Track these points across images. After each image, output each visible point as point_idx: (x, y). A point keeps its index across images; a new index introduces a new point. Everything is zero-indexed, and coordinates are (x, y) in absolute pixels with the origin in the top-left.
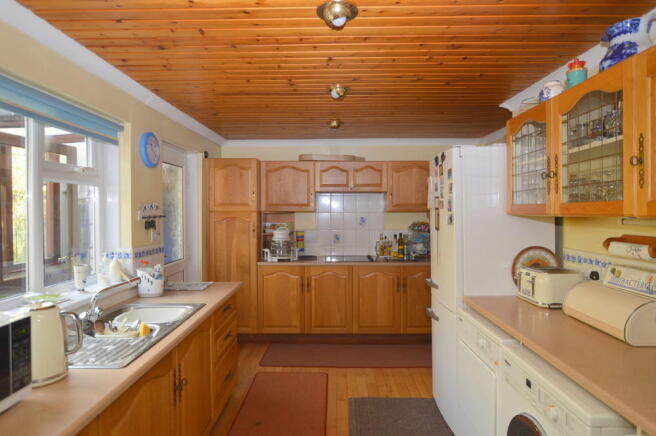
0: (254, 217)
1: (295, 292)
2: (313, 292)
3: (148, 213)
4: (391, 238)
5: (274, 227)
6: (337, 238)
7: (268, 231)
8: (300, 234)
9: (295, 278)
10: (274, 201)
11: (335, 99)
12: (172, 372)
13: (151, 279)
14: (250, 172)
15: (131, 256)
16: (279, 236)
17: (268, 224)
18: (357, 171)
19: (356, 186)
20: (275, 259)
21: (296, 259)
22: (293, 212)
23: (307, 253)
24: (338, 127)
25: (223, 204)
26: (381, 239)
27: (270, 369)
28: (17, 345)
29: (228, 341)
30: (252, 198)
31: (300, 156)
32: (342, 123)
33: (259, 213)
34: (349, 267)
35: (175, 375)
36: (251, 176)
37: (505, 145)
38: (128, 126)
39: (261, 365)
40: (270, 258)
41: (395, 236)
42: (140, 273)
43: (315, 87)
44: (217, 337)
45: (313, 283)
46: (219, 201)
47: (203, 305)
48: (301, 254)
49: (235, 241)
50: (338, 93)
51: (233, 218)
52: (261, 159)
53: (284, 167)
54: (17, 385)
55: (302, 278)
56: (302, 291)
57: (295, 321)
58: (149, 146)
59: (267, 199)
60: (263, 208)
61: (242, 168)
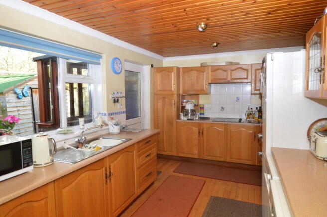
0: (176, 96)
1: (196, 136)
2: (205, 137)
3: (116, 95)
4: (254, 109)
5: (187, 102)
6: (223, 108)
7: (184, 104)
8: (202, 106)
9: (196, 130)
10: (187, 88)
11: (201, 32)
12: (104, 169)
13: (114, 126)
14: (173, 73)
15: (107, 115)
16: (189, 107)
17: (185, 100)
18: (233, 70)
19: (232, 79)
20: (186, 119)
21: (197, 119)
22: (199, 94)
23: (205, 116)
24: (217, 46)
25: (160, 90)
26: (249, 109)
27: (178, 174)
28: (25, 150)
29: (148, 158)
30: (174, 87)
31: (201, 64)
32: (220, 44)
33: (179, 95)
34: (226, 124)
35: (106, 170)
36: (173, 75)
37: (305, 50)
38: (104, 56)
39: (174, 172)
40: (183, 118)
41: (257, 108)
42: (109, 123)
43: (187, 26)
44: (139, 156)
45: (205, 133)
46: (158, 88)
47: (130, 140)
48: (202, 116)
49: (166, 110)
50: (202, 28)
51: (165, 98)
52: (180, 66)
53: (192, 70)
54: (26, 165)
55: (199, 130)
56: (199, 136)
57: (196, 152)
58: (115, 64)
59: (183, 87)
60: (181, 92)
61: (169, 72)
